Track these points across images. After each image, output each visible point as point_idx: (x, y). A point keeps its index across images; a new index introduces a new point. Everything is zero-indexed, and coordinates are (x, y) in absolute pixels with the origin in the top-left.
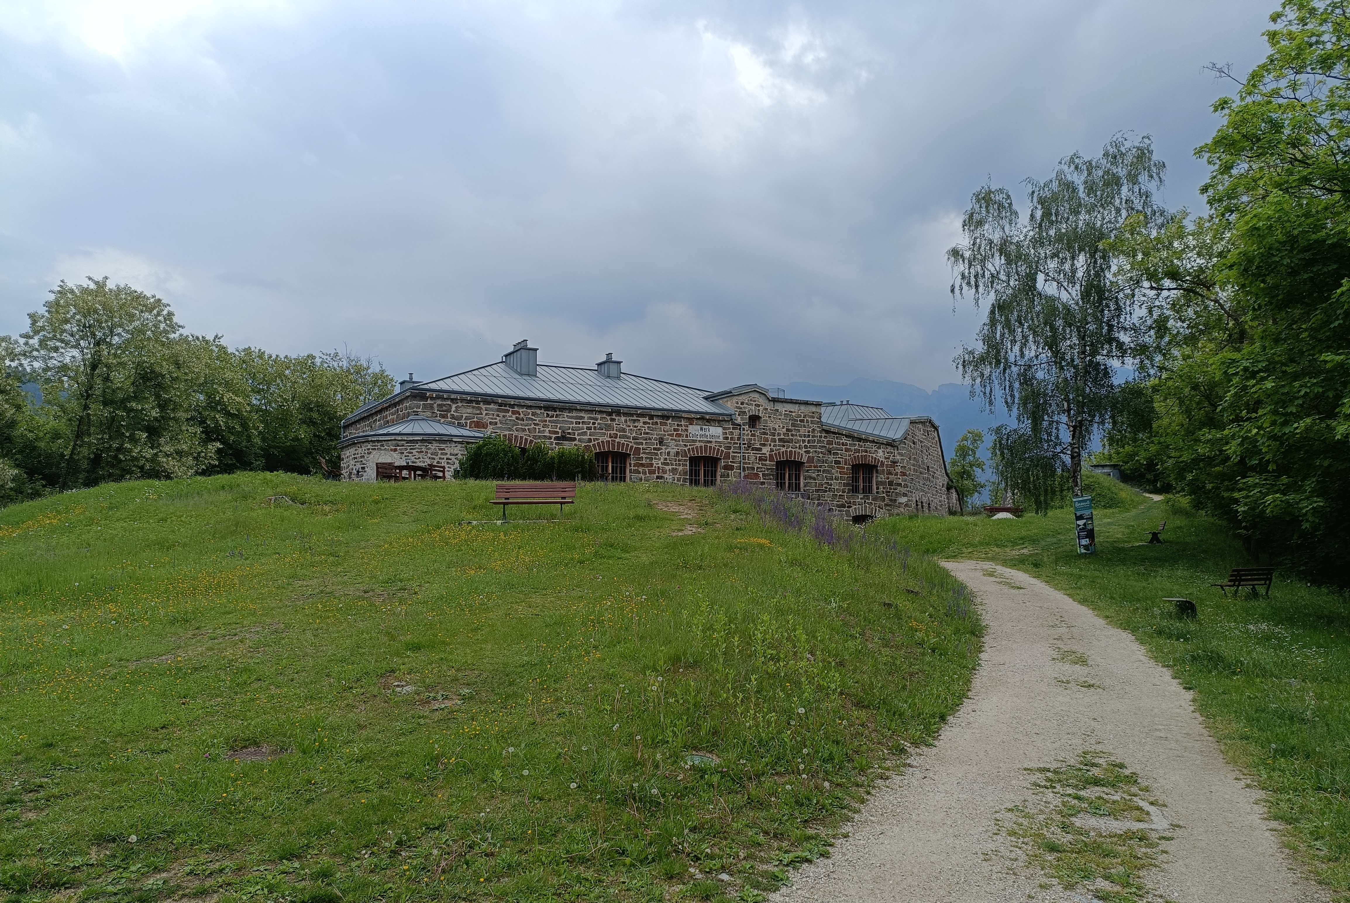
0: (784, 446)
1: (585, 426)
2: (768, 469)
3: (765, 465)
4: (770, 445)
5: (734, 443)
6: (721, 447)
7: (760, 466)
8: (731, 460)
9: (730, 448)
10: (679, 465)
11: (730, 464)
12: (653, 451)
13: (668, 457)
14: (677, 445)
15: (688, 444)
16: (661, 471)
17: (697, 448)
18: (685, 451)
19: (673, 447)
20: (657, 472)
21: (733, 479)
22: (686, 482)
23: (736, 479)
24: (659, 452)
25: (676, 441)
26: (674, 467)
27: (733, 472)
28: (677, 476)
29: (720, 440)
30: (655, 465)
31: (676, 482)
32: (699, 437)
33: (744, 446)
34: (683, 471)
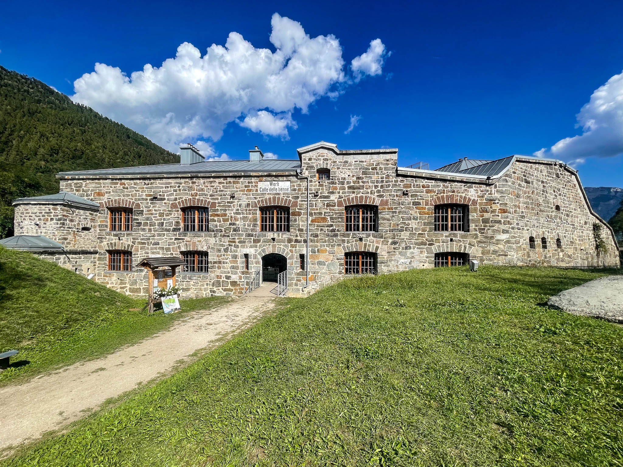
0: (354, 193)
1: (172, 189)
2: (336, 213)
3: (333, 210)
5: (303, 193)
6: (288, 197)
7: (328, 211)
8: (298, 207)
9: (298, 197)
10: (250, 214)
11: (297, 210)
12: (227, 204)
13: (240, 208)
14: (248, 199)
15: (258, 197)
16: (233, 219)
17: (266, 200)
18: (255, 202)
19: (244, 200)
20: (230, 220)
21: (300, 223)
22: (255, 227)
23: (303, 223)
24: (232, 205)
25: (247, 195)
26: (245, 215)
27: (300, 217)
28: (247, 222)
29: (289, 192)
30: (228, 215)
31: (246, 227)
32: (268, 190)
33: (311, 195)
34: (253, 218)
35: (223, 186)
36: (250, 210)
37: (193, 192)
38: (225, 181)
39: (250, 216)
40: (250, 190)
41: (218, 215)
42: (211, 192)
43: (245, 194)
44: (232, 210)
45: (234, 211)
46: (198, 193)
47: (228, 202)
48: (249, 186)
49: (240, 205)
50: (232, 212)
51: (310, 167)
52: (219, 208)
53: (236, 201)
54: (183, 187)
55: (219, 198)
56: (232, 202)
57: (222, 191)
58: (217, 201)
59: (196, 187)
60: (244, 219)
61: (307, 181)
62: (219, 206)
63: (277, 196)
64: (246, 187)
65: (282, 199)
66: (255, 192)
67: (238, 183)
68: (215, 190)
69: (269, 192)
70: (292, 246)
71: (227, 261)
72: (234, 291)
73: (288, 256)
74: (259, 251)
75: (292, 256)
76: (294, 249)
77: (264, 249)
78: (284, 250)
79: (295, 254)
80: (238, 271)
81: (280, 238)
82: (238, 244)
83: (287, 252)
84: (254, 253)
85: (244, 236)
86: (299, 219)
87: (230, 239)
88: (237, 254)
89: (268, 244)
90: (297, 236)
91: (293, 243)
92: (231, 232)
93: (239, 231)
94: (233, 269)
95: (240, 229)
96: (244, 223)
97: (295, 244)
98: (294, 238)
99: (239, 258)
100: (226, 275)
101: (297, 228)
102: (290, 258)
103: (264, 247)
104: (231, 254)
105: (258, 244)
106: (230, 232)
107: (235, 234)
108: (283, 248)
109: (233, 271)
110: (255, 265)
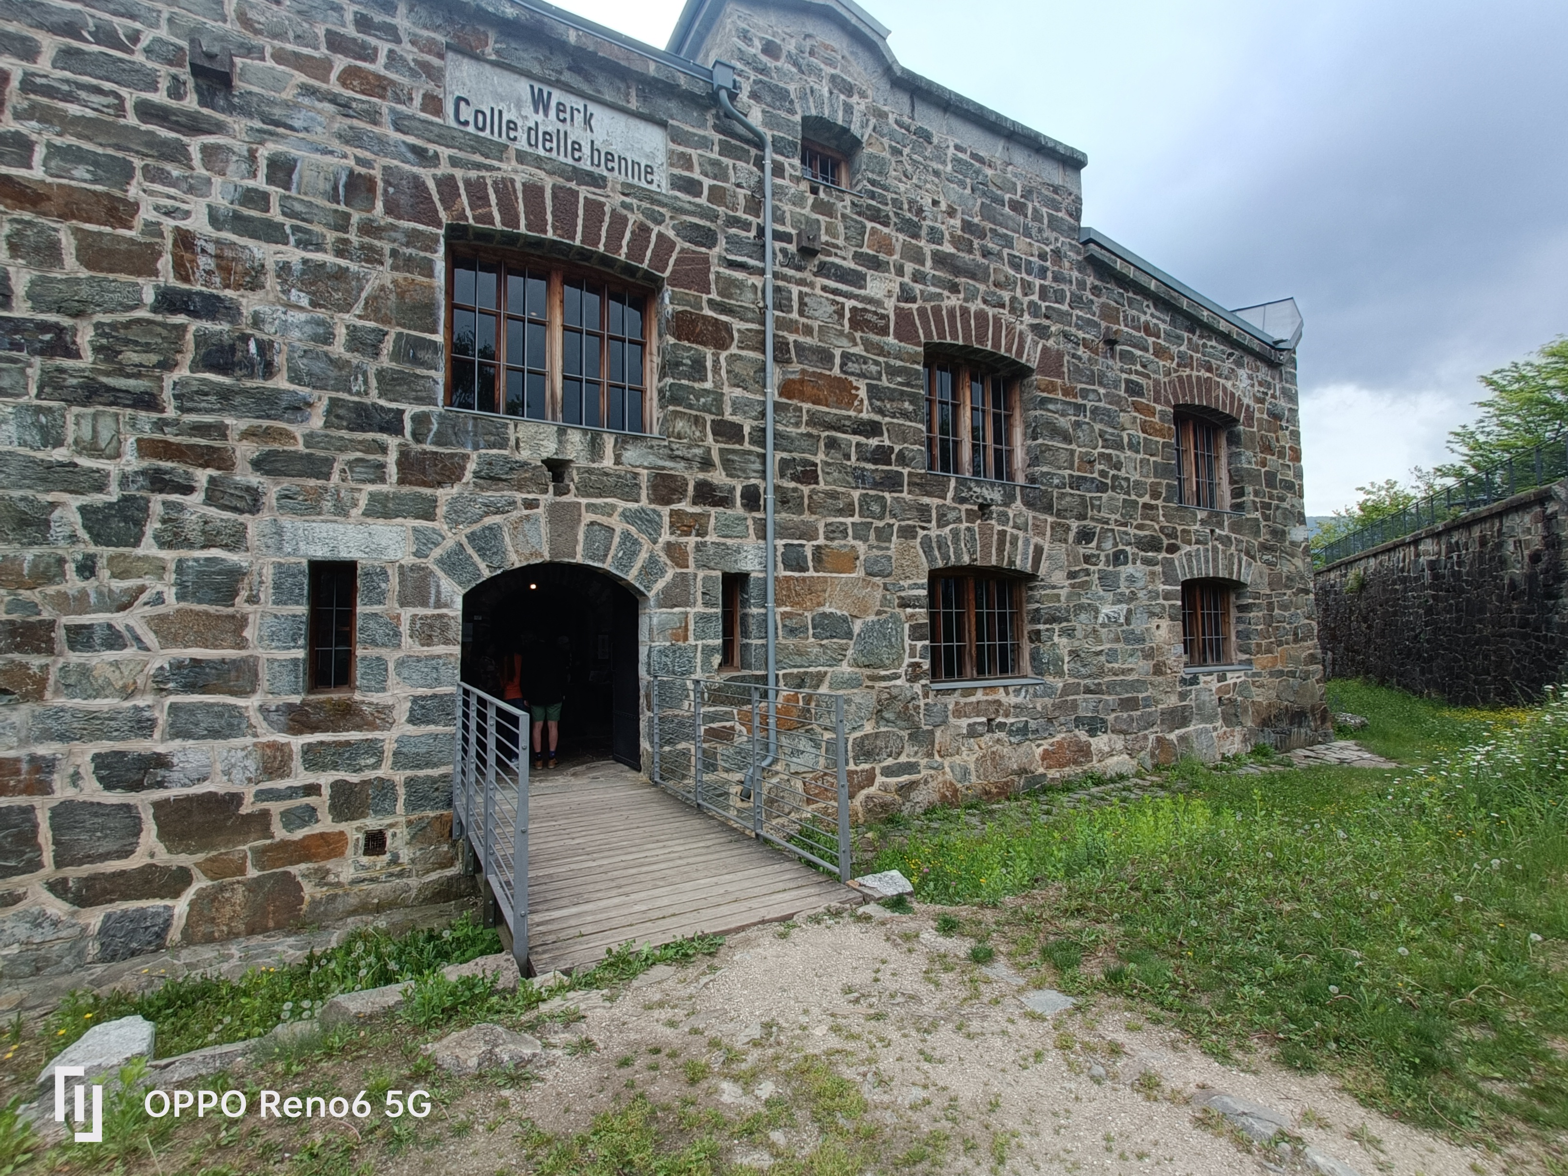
2: (893, 372)
3: (881, 351)
4: (900, 271)
5: (734, 222)
6: (655, 219)
7: (859, 350)
8: (714, 296)
9: (708, 238)
10: (372, 256)
11: (707, 312)
12: (132, 120)
13: (275, 191)
14: (353, 138)
15: (445, 152)
16: (205, 262)
17: (505, 189)
18: (418, 184)
19: (320, 136)
20: (165, 263)
21: (726, 389)
22: (416, 361)
23: (738, 392)
24: (194, 145)
25: (344, 107)
26: (329, 258)
27: (723, 355)
28: (349, 318)
29: (653, 187)
30: (147, 213)
31: (338, 349)
32: (522, 135)
33: (778, 245)
34: (401, 295)
36: (368, 228)
39: (381, 275)
40: (375, 85)
41: (21, 194)
43: (332, 98)
44: (194, 188)
45: (221, 200)
47: (151, 112)
48: (363, 51)
49: (282, 171)
50: (198, 209)
51: (770, 93)
53: (238, 124)
56: (196, 125)
60: (322, 284)
61: (759, 163)
63: (584, 192)
64: (336, 43)
65: (618, 222)
66: (415, 110)
69: (522, 144)
70: (680, 523)
71: (119, 620)
72: (200, 883)
73: (660, 584)
74: (449, 543)
75: (682, 581)
76: (692, 540)
77: (493, 532)
78: (630, 545)
79: (701, 574)
80: (250, 703)
81: (608, 462)
82: (255, 479)
83: (652, 560)
84: (409, 560)
85: (317, 422)
86: (716, 362)
87: (160, 425)
88: (233, 557)
89: (519, 496)
90: (706, 464)
91: (685, 506)
92: (183, 372)
93: (269, 370)
94: (190, 687)
95: (280, 360)
96: (321, 314)
97: (697, 509)
98: (693, 477)
99: (266, 594)
100: (105, 746)
101: (709, 418)
102: (668, 599)
103: (489, 521)
104: (169, 556)
105: (444, 494)
106: (168, 365)
107: (225, 395)
108: (626, 535)
109: (191, 709)
110: (410, 646)
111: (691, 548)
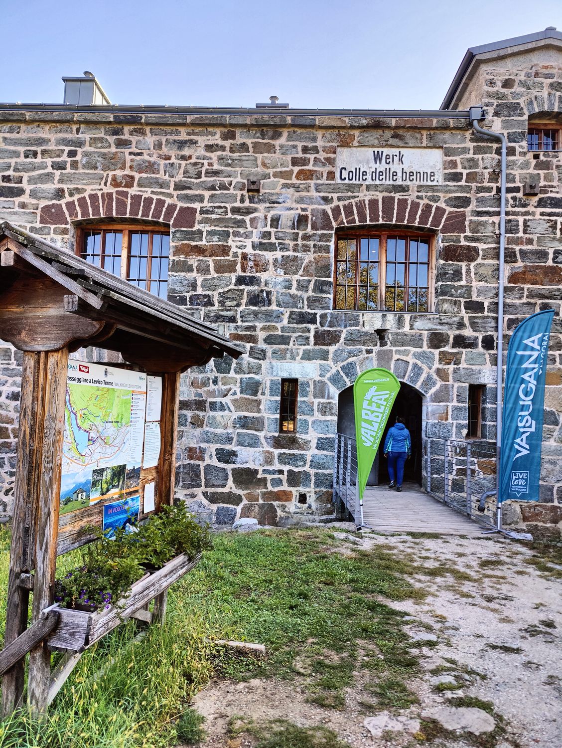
1: (49, 161)
5: (483, 189)
6: (435, 199)
8: (468, 233)
9: (466, 202)
10: (306, 249)
11: (463, 243)
12: (230, 215)
13: (273, 230)
14: (300, 200)
15: (335, 196)
16: (251, 264)
17: (360, 206)
18: (325, 213)
19: (289, 204)
20: (238, 267)
21: (475, 284)
22: (322, 291)
23: (482, 284)
24: (247, 219)
25: (297, 188)
26: (291, 253)
27: (473, 265)
28: (297, 277)
29: (435, 183)
30: (234, 249)
31: (293, 291)
32: (369, 177)
33: (510, 195)
34: (317, 264)
35: (221, 159)
36: (306, 237)
37: (119, 173)
38: (227, 143)
39: (309, 257)
40: (309, 175)
41: (199, 251)
42: (180, 177)
43: (293, 186)
44: (247, 236)
45: (256, 239)
46: (137, 176)
47: (235, 210)
48: (305, 162)
49: (275, 222)
50: (248, 243)
51: (507, 109)
52: (204, 228)
53: (261, 207)
54: (86, 154)
55: (207, 194)
56: (248, 211)
57: (216, 173)
58: (197, 206)
59: (128, 158)
60: (288, 264)
61: (499, 152)
62: (204, 221)
63: (397, 196)
64: (295, 162)
65: (415, 206)
66: (324, 181)
67: (270, 149)
68: (192, 171)
69: (369, 182)
70: (445, 358)
71: (224, 400)
72: (245, 502)
73: (433, 390)
74: (334, 371)
75: (446, 389)
76: (452, 367)
77: (352, 365)
78: (417, 370)
79: (456, 385)
80: (261, 434)
81: (406, 329)
82: (264, 346)
83: (429, 378)
84: (318, 378)
85: (285, 322)
86: (468, 271)
87: (237, 328)
88: (257, 377)
89: (364, 348)
90: (461, 325)
91: (448, 349)
92: (243, 307)
93: (270, 304)
94: (243, 427)
95: (273, 298)
96: (288, 277)
97: (455, 350)
98: (452, 334)
99: (267, 391)
100: (219, 446)
101: (463, 300)
102: (437, 398)
103: (350, 360)
104: (238, 377)
105: (332, 349)
106: (238, 305)
107: (256, 314)
108: (415, 365)
109: (244, 435)
110: (318, 416)
111: (451, 371)
